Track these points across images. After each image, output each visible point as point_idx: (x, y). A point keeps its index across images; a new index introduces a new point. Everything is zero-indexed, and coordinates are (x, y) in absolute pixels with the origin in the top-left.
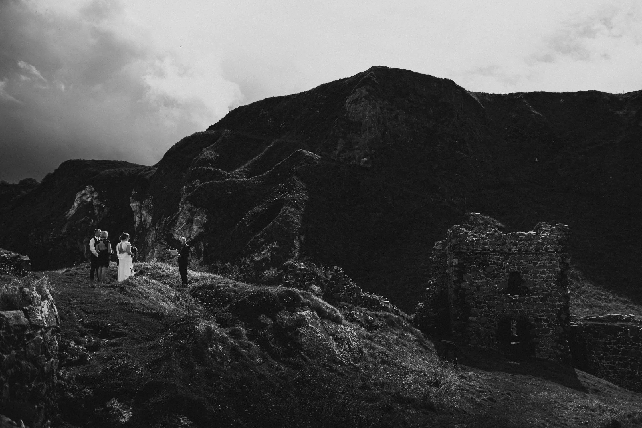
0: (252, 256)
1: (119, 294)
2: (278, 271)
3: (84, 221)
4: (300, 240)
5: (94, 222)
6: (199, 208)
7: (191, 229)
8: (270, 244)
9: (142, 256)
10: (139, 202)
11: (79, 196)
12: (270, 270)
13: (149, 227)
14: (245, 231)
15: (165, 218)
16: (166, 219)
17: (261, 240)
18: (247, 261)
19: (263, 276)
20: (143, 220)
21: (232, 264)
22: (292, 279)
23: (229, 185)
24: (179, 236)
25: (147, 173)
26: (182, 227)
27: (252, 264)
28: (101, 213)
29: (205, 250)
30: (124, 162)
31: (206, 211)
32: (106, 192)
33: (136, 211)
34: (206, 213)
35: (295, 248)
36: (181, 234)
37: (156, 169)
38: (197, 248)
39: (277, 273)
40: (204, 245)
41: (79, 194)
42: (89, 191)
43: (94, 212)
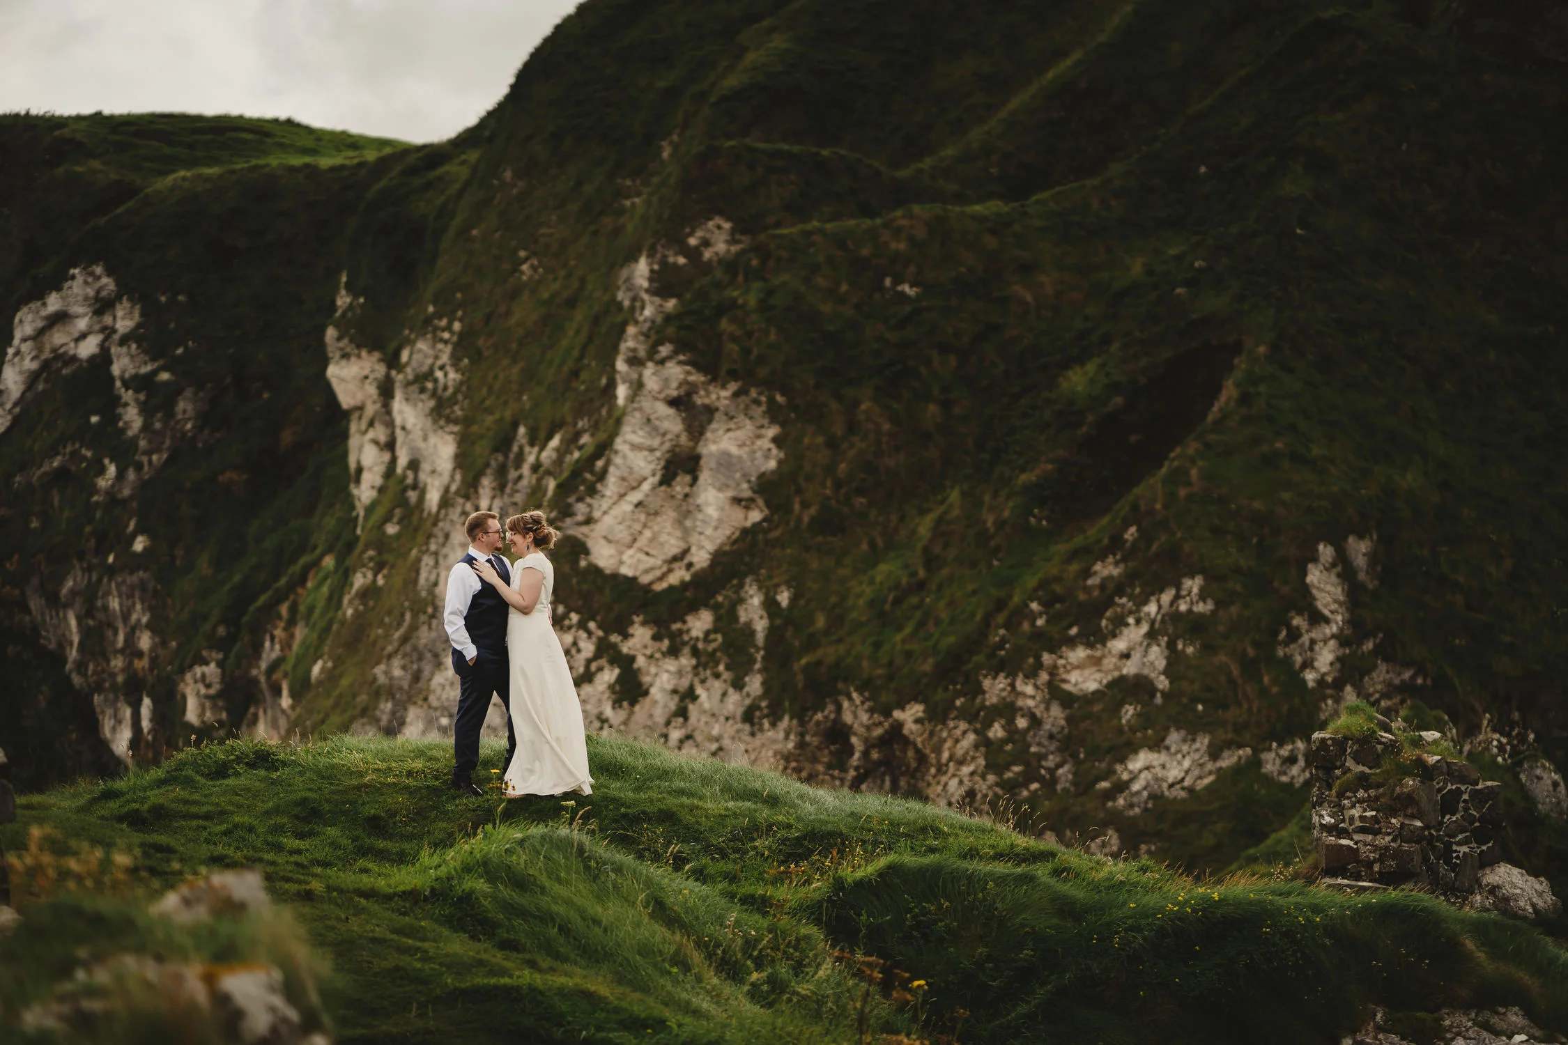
0: (1055, 667)
1: (446, 932)
2: (1214, 753)
3: (62, 475)
4: (1344, 568)
5: (121, 475)
6: (733, 387)
7: (686, 510)
8: (1161, 591)
9: (404, 668)
10: (377, 355)
11: (28, 329)
12: (1168, 748)
13: (445, 503)
14: (1006, 514)
15: (532, 444)
16: (542, 450)
17: (1107, 569)
18: (1024, 695)
19: (1121, 787)
20: (402, 461)
21: (937, 715)
22: (1369, 828)
23: (902, 246)
24: (621, 553)
25: (417, 182)
26: (635, 497)
27: (1056, 711)
28: (158, 425)
29: (772, 631)
30: (276, 121)
31: (771, 401)
32: (181, 298)
33: (360, 408)
34: (774, 414)
35: (1317, 618)
36: (635, 540)
37: (473, 156)
38: (726, 619)
39: (1210, 766)
40: (770, 605)
41: (30, 317)
42: (86, 298)
43: (119, 417)
